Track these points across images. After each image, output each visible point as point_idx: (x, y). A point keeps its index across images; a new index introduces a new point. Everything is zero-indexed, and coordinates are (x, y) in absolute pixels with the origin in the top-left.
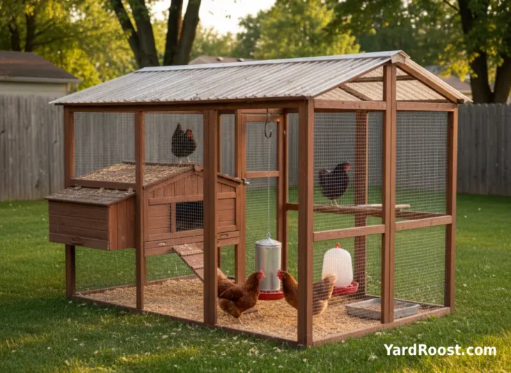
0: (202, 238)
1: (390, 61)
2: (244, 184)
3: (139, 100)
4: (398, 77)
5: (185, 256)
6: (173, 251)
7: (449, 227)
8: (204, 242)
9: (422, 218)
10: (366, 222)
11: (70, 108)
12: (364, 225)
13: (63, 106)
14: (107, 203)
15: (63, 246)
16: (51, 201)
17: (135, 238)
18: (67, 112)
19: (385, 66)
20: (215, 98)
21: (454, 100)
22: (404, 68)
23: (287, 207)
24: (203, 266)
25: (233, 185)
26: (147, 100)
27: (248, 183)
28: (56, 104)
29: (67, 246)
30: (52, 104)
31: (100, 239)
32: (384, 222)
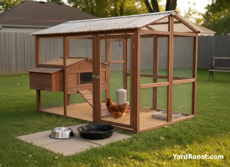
0: (92, 87)
1: (171, 15)
2: (109, 66)
3: (65, 32)
4: (174, 22)
5: (83, 94)
6: (78, 92)
7: (194, 83)
8: (93, 88)
9: (183, 79)
10: (157, 81)
11: (38, 36)
12: (157, 82)
13: (35, 36)
14: (52, 73)
15: (36, 90)
16: (30, 72)
17: (63, 87)
18: (37, 38)
19: (169, 17)
20: (98, 30)
21: (196, 32)
22: (177, 18)
23: (127, 75)
24: (92, 98)
25: (105, 66)
26: (69, 32)
27: (111, 65)
28: (33, 35)
29: (37, 90)
30: (31, 35)
31: (49, 87)
32: (168, 81)
